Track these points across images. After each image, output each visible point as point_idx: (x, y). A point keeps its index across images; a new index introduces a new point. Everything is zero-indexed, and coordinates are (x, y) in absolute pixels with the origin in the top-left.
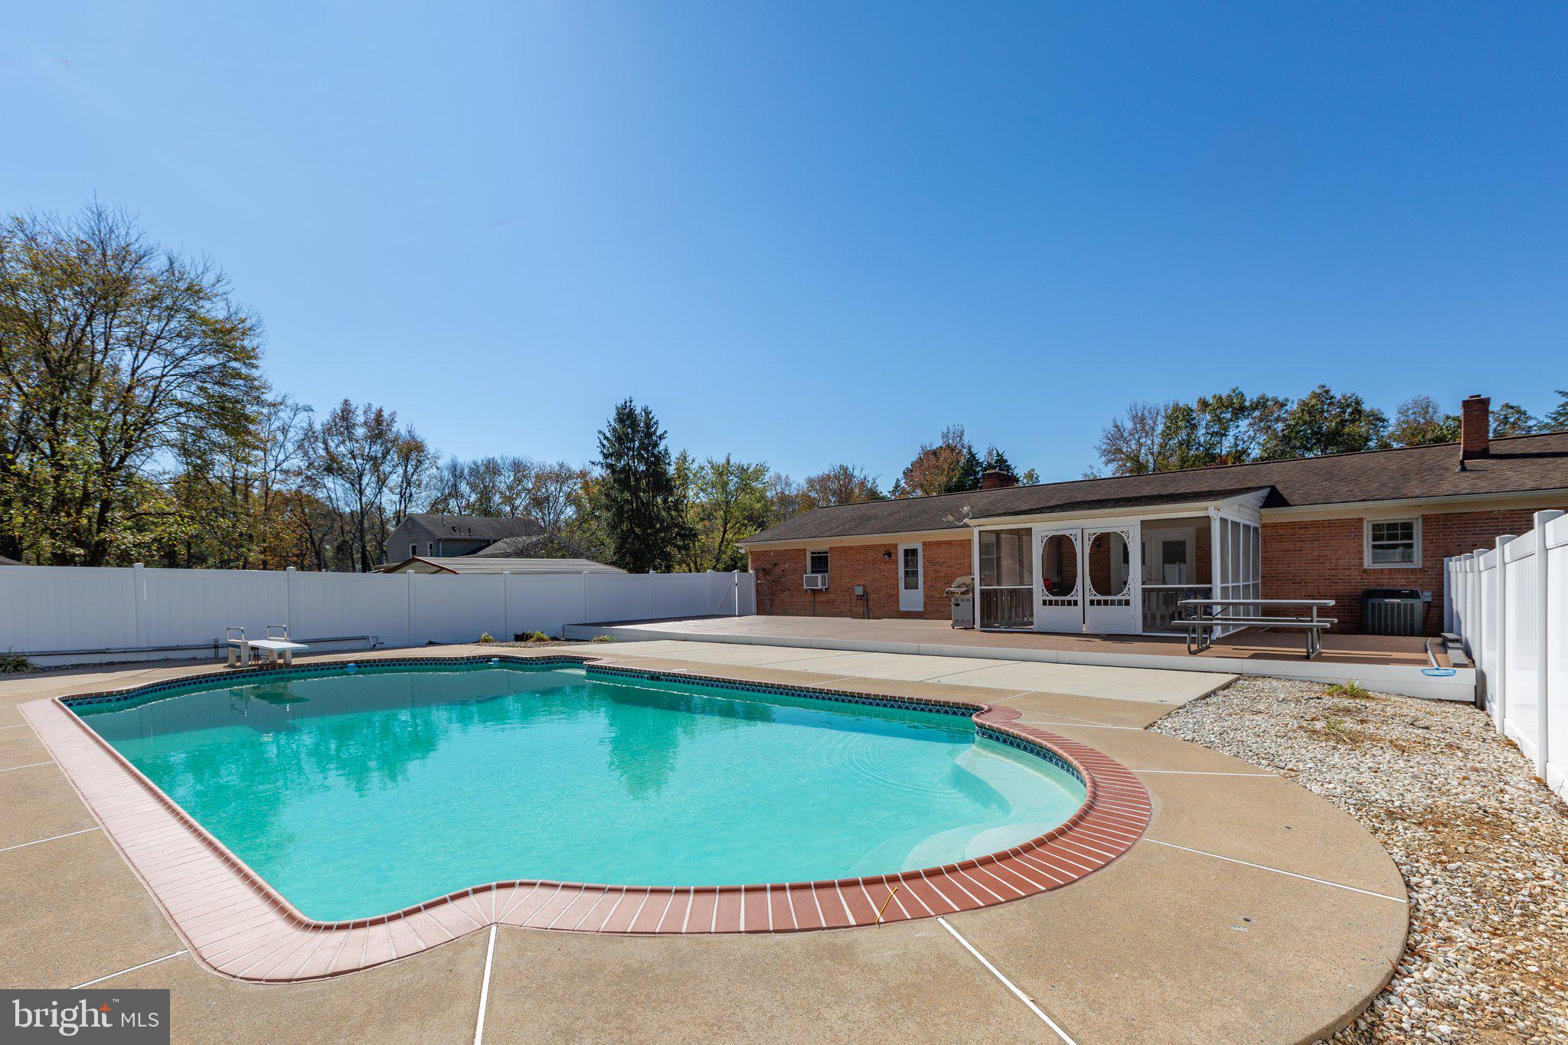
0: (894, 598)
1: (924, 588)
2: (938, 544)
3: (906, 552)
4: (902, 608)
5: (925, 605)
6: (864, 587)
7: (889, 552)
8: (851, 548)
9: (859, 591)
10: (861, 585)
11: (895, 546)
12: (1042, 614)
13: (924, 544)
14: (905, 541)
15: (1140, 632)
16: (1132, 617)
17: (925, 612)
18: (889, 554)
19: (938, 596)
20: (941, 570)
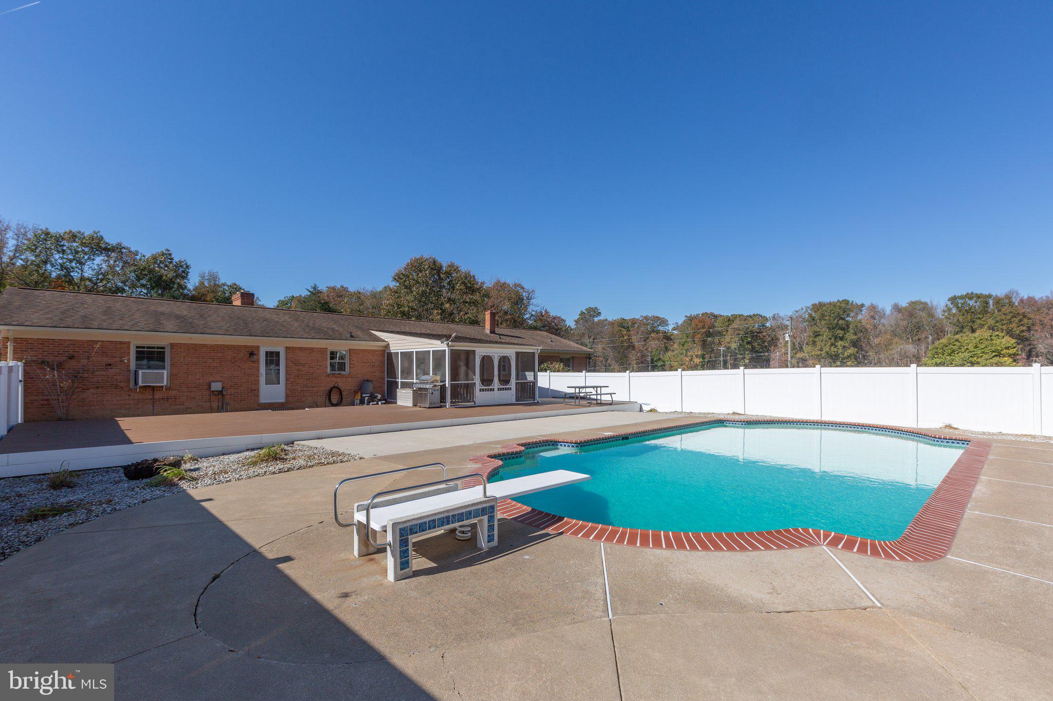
0: (255, 392)
1: (287, 384)
2: (302, 349)
3: (268, 354)
4: (263, 400)
5: (287, 396)
6: (223, 383)
7: (252, 353)
8: (204, 346)
9: (216, 386)
10: (220, 381)
11: (258, 347)
12: (480, 396)
13: (287, 348)
14: (265, 345)
15: (514, 402)
16: (510, 395)
17: (287, 402)
18: (252, 354)
19: (300, 389)
20: (303, 369)
